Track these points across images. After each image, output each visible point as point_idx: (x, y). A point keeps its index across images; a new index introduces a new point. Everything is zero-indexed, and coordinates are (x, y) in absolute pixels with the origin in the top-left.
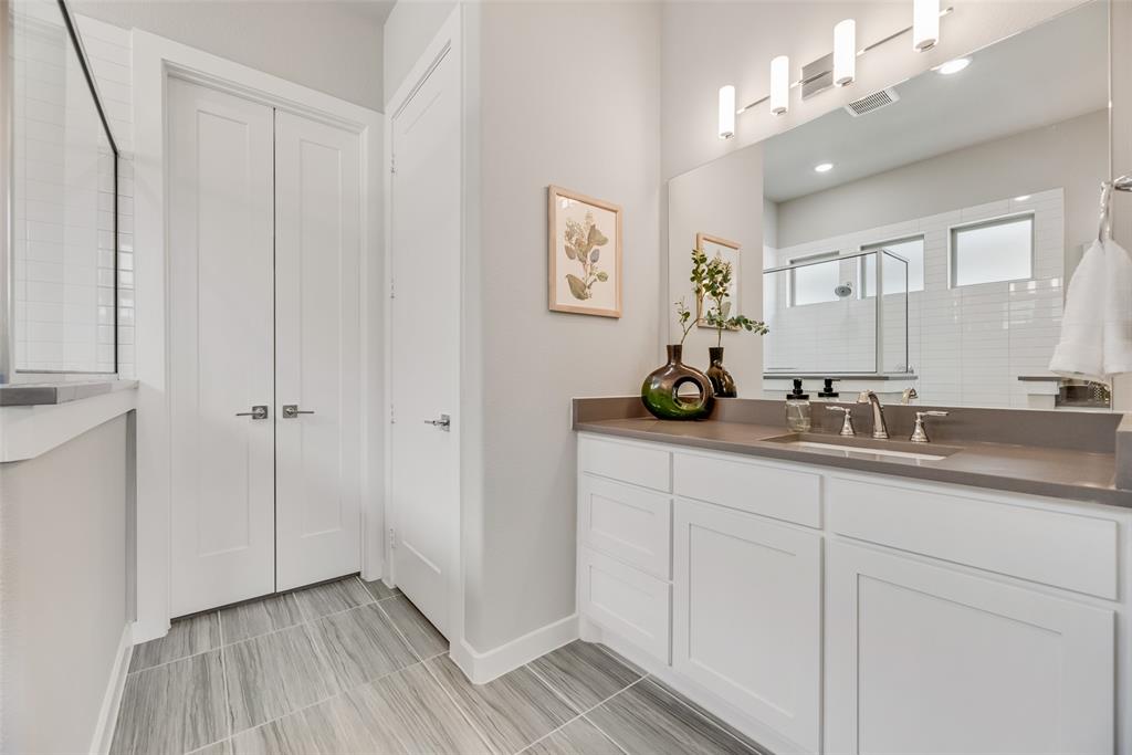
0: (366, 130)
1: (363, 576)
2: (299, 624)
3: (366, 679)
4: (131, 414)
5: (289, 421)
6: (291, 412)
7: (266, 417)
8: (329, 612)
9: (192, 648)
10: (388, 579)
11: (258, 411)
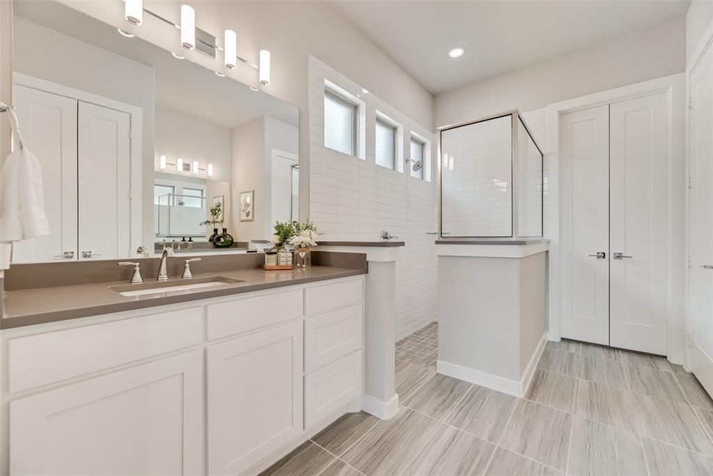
0: (671, 88)
1: (668, 359)
2: (618, 362)
3: (648, 394)
4: (547, 252)
5: (618, 261)
6: (619, 256)
7: (604, 257)
8: (638, 364)
9: (567, 349)
10: (687, 367)
11: (600, 254)
